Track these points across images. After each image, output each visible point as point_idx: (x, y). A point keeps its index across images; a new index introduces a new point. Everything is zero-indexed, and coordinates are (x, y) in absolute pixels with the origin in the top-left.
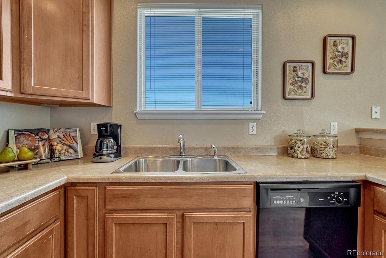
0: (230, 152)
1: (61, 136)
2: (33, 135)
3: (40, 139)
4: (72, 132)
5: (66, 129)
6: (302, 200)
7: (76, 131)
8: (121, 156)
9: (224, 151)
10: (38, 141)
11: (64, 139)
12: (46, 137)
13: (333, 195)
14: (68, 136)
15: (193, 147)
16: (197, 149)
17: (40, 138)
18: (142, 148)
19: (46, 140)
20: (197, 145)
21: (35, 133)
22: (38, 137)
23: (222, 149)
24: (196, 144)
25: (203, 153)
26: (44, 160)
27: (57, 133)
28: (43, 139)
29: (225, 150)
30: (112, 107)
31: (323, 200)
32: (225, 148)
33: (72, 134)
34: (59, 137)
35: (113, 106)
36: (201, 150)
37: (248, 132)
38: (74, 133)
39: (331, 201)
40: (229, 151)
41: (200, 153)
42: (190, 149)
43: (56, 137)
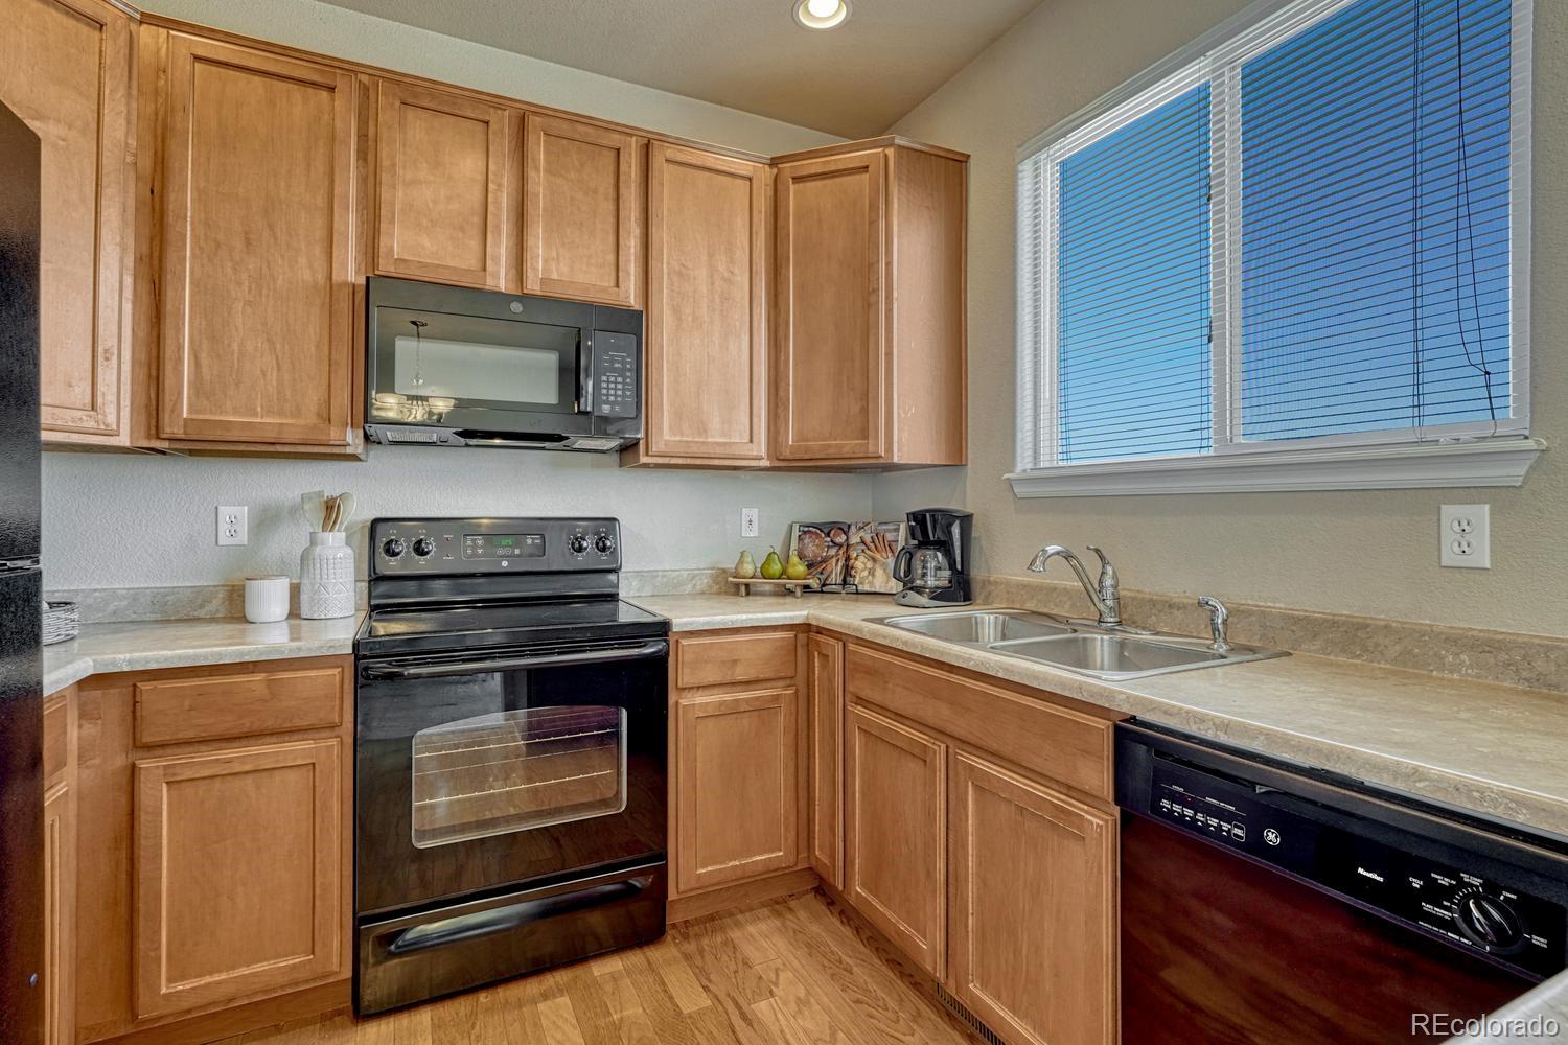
0: (1318, 644)
1: (868, 539)
2: (823, 535)
3: (831, 544)
4: (889, 531)
5: (880, 524)
6: (1272, 836)
7: (897, 530)
8: (969, 599)
9: (1293, 632)
10: (828, 547)
11: (872, 546)
12: (841, 539)
13: (1445, 881)
14: (881, 539)
15: (1167, 602)
16: (1179, 609)
17: (832, 541)
18: (1022, 585)
19: (841, 546)
20: (1187, 594)
21: (826, 531)
22: (829, 539)
23: (1282, 624)
24: (1185, 592)
25: (1203, 626)
26: (834, 587)
27: (862, 533)
28: (835, 544)
29: (1294, 628)
30: (966, 465)
31: (1381, 879)
32: (1297, 620)
33: (890, 537)
34: (863, 542)
35: (970, 465)
36: (1196, 614)
37: (1437, 553)
38: (895, 534)
39: (1427, 907)
40: (1315, 636)
41: (1192, 626)
42: (1154, 605)
43: (859, 540)
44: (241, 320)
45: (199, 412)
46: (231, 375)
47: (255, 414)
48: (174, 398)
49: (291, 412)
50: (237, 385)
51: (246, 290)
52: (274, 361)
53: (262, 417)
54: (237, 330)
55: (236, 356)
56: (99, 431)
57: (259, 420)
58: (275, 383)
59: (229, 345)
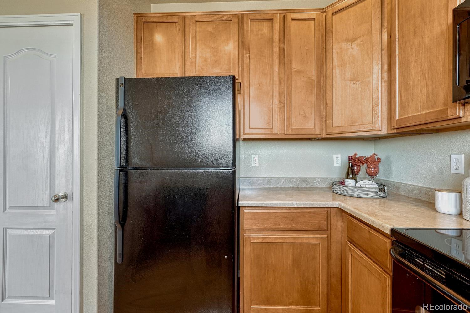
44: (413, 71)
45: (401, 116)
46: (410, 97)
47: (418, 112)
48: (394, 113)
49: (432, 107)
50: (412, 100)
51: (415, 56)
52: (425, 83)
53: (421, 112)
54: (412, 76)
55: (412, 87)
56: (373, 130)
57: (420, 113)
58: (425, 94)
59: (410, 84)
